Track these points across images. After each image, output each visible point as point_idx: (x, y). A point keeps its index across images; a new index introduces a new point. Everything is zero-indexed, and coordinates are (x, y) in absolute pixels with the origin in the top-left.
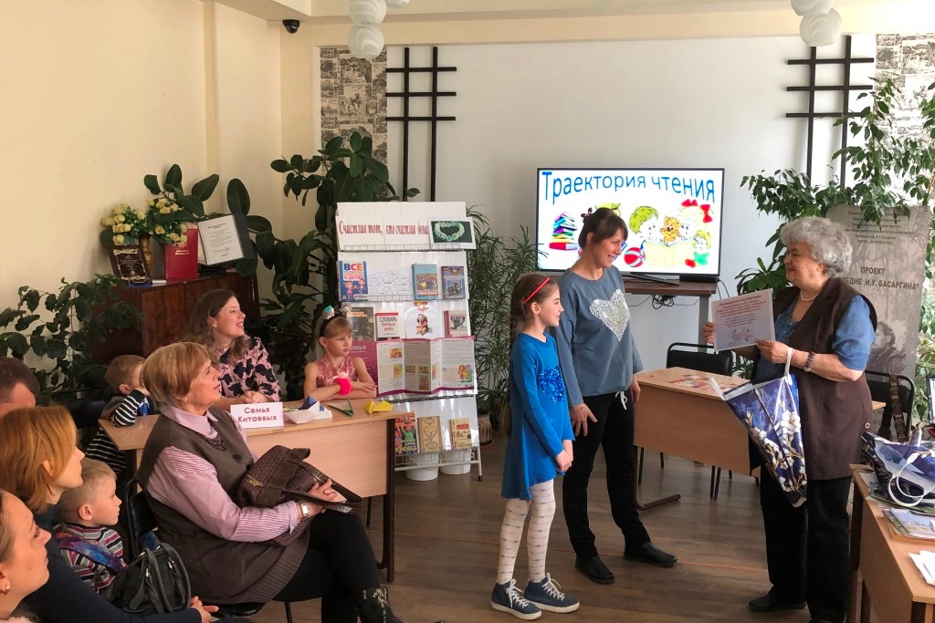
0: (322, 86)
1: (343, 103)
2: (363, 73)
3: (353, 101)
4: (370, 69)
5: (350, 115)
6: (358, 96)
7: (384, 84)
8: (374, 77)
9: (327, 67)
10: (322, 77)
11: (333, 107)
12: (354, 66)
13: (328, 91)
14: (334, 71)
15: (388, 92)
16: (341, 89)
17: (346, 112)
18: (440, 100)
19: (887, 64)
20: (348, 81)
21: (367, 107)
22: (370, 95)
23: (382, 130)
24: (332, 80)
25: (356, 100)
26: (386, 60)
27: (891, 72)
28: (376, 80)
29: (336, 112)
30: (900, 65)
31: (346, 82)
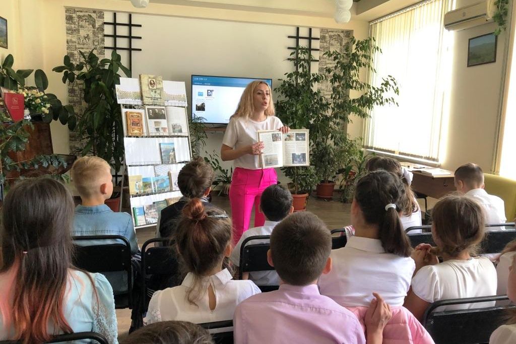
0: (67, 28)
1: (79, 38)
2: (91, 23)
3: (85, 38)
4: (95, 22)
5: (84, 44)
6: (88, 35)
7: (103, 30)
8: (97, 26)
9: (69, 19)
10: (67, 23)
11: (74, 40)
12: (85, 19)
13: (70, 31)
14: (74, 21)
15: (105, 34)
16: (78, 30)
17: (81, 43)
18: (133, 40)
19: (323, 41)
20: (82, 27)
21: (93, 41)
22: (95, 35)
23: (102, 53)
24: (73, 26)
25: (87, 37)
26: (104, 18)
27: (325, 44)
28: (98, 28)
29: (75, 42)
30: (328, 42)
31: (81, 27)
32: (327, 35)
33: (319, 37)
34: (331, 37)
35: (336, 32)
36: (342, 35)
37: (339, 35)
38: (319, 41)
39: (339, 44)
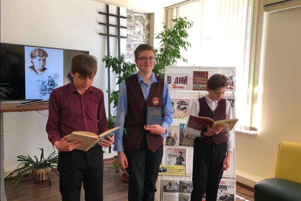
19: (130, 20)
27: (131, 23)
30: (134, 22)
32: (132, 15)
33: (126, 16)
34: (135, 17)
35: (140, 13)
36: (144, 17)
37: (142, 17)
38: (126, 20)
39: (142, 24)
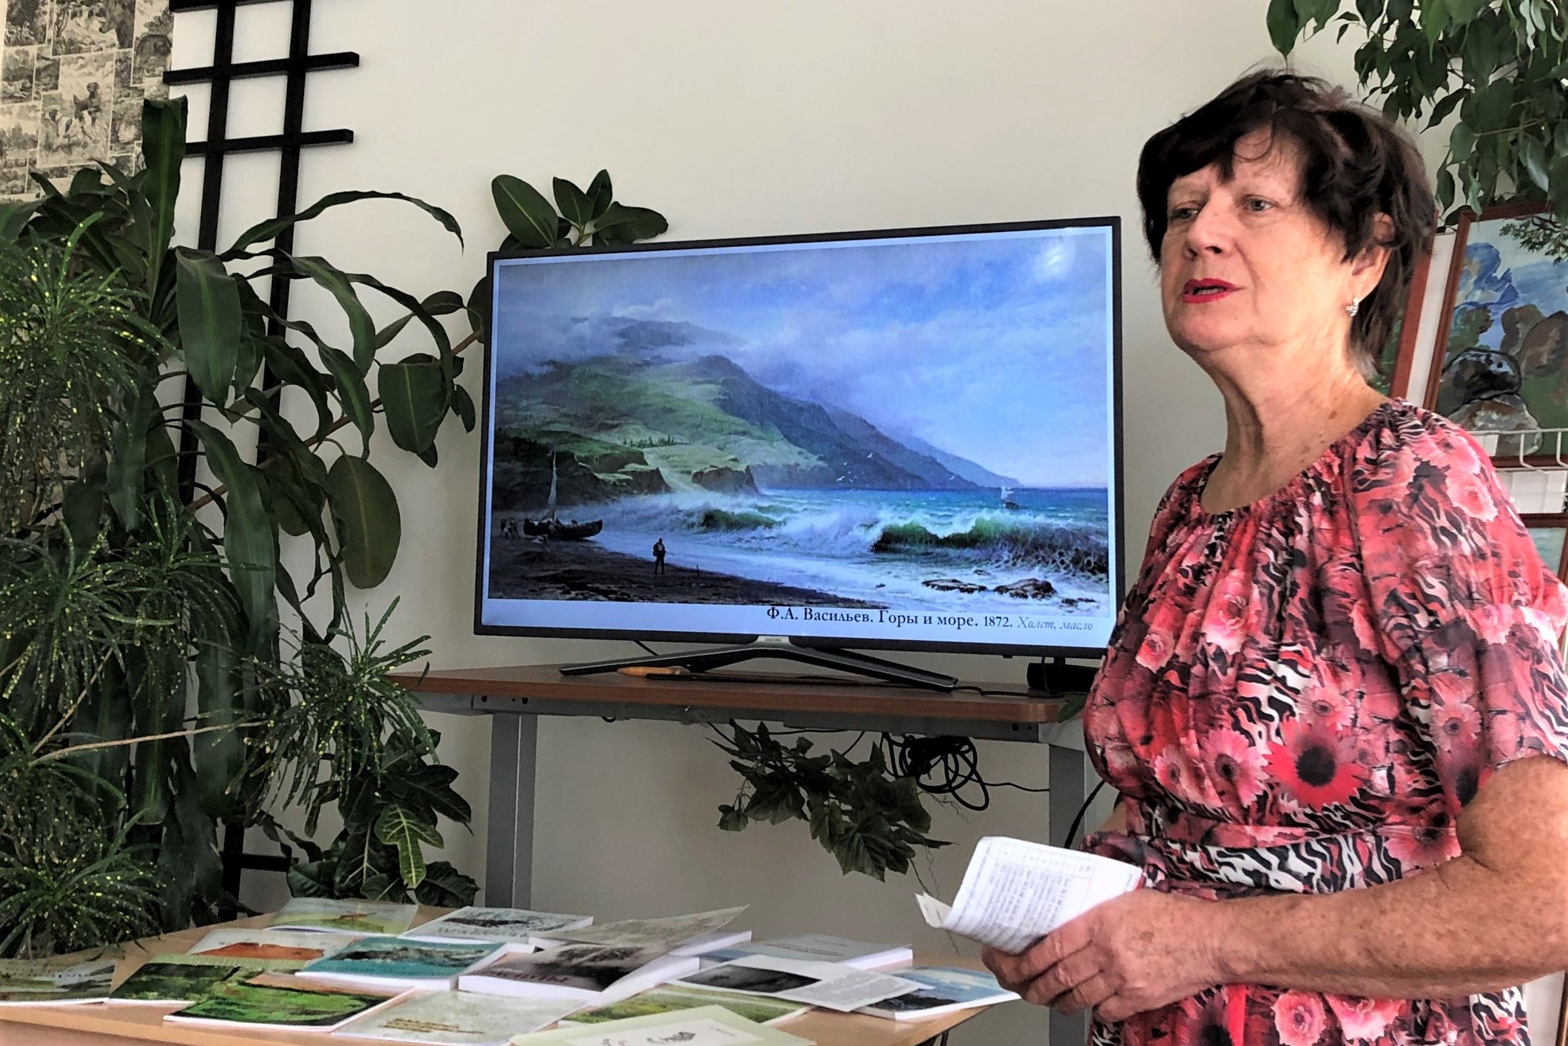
0: (7, 70)
1: (53, 114)
2: (113, 19)
3: (81, 106)
4: (131, 5)
5: (68, 148)
6: (93, 90)
7: (163, 47)
8: (140, 29)
9: (22, 13)
10: (8, 42)
11: (31, 127)
13: (19, 82)
14: (39, 22)
15: (175, 67)
16: (51, 72)
17: (60, 141)
18: (312, 80)
20: (73, 47)
21: (117, 120)
22: (124, 83)
24: (33, 50)
25: (88, 105)
28: (144, 40)
29: (35, 143)
31: (69, 52)
